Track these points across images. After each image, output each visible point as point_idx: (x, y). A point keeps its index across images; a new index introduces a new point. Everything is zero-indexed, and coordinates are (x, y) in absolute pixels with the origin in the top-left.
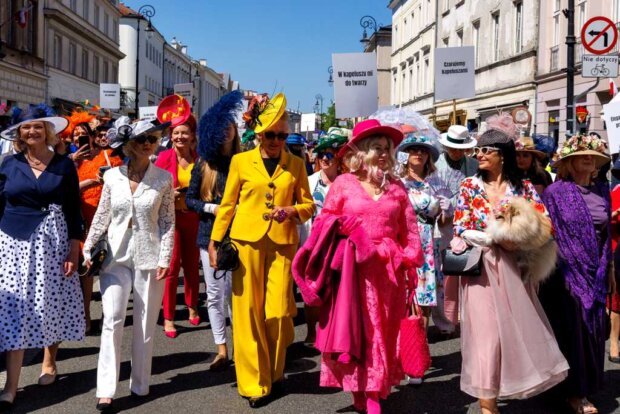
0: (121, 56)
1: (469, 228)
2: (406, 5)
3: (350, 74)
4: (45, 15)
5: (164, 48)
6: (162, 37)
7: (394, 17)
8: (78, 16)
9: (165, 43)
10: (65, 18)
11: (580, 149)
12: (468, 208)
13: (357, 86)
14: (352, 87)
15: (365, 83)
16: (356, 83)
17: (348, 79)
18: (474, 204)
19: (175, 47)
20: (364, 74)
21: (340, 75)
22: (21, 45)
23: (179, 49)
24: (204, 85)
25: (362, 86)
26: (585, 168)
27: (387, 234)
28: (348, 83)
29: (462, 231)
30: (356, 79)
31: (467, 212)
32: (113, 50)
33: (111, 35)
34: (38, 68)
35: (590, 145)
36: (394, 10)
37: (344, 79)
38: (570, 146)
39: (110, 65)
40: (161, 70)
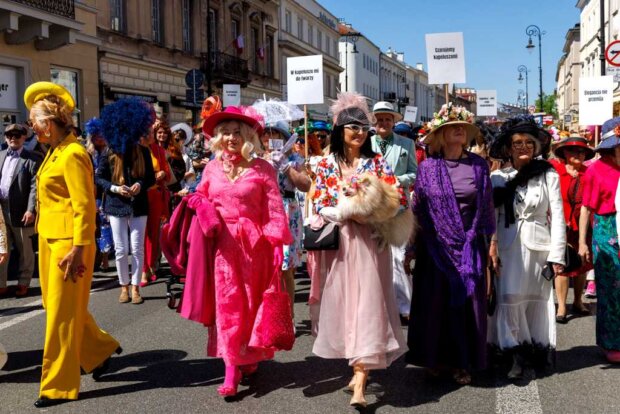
0: (340, 70)
1: (327, 205)
2: (590, 4)
3: (300, 72)
4: (279, 46)
5: (380, 58)
6: (378, 49)
7: (582, 15)
8: (304, 42)
9: (381, 53)
10: (293, 46)
11: (451, 119)
12: (324, 187)
13: (305, 81)
14: (301, 81)
15: (312, 78)
16: (304, 79)
17: (298, 75)
18: (328, 183)
19: (390, 56)
20: (311, 71)
21: (292, 73)
22: (263, 70)
23: (394, 57)
24: (419, 86)
25: (309, 81)
26: (457, 138)
27: (242, 214)
28: (298, 79)
29: (320, 209)
30: (304, 75)
31: (323, 190)
32: (333, 65)
33: (332, 54)
34: (276, 87)
35: (460, 115)
36: (582, 8)
37: (295, 76)
38: (441, 117)
39: (332, 78)
40: (378, 78)
